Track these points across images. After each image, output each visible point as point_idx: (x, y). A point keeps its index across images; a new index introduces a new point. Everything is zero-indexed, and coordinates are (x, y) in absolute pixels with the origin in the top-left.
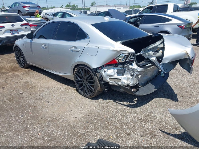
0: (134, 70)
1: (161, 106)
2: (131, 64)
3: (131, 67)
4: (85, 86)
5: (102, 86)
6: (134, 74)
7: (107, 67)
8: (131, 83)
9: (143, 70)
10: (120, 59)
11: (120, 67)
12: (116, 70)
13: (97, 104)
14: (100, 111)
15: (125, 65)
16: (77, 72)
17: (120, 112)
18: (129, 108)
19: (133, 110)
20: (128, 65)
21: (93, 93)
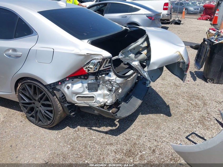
0: (112, 82)
1: (148, 125)
2: (107, 74)
3: (107, 78)
4: (37, 111)
5: (65, 110)
6: (112, 88)
7: (70, 81)
8: (109, 101)
9: (123, 81)
10: (91, 68)
11: (91, 80)
12: (86, 85)
13: (60, 136)
14: (66, 149)
15: (99, 76)
16: (22, 90)
17: (96, 146)
18: (108, 136)
19: (113, 139)
20: (104, 76)
21: (52, 121)
